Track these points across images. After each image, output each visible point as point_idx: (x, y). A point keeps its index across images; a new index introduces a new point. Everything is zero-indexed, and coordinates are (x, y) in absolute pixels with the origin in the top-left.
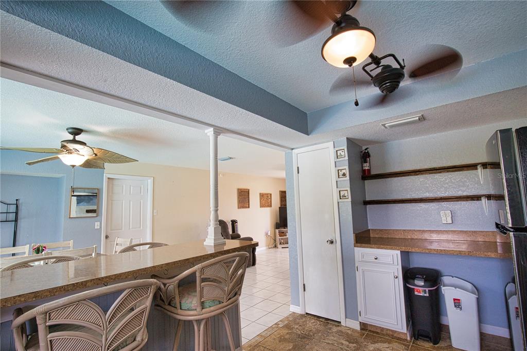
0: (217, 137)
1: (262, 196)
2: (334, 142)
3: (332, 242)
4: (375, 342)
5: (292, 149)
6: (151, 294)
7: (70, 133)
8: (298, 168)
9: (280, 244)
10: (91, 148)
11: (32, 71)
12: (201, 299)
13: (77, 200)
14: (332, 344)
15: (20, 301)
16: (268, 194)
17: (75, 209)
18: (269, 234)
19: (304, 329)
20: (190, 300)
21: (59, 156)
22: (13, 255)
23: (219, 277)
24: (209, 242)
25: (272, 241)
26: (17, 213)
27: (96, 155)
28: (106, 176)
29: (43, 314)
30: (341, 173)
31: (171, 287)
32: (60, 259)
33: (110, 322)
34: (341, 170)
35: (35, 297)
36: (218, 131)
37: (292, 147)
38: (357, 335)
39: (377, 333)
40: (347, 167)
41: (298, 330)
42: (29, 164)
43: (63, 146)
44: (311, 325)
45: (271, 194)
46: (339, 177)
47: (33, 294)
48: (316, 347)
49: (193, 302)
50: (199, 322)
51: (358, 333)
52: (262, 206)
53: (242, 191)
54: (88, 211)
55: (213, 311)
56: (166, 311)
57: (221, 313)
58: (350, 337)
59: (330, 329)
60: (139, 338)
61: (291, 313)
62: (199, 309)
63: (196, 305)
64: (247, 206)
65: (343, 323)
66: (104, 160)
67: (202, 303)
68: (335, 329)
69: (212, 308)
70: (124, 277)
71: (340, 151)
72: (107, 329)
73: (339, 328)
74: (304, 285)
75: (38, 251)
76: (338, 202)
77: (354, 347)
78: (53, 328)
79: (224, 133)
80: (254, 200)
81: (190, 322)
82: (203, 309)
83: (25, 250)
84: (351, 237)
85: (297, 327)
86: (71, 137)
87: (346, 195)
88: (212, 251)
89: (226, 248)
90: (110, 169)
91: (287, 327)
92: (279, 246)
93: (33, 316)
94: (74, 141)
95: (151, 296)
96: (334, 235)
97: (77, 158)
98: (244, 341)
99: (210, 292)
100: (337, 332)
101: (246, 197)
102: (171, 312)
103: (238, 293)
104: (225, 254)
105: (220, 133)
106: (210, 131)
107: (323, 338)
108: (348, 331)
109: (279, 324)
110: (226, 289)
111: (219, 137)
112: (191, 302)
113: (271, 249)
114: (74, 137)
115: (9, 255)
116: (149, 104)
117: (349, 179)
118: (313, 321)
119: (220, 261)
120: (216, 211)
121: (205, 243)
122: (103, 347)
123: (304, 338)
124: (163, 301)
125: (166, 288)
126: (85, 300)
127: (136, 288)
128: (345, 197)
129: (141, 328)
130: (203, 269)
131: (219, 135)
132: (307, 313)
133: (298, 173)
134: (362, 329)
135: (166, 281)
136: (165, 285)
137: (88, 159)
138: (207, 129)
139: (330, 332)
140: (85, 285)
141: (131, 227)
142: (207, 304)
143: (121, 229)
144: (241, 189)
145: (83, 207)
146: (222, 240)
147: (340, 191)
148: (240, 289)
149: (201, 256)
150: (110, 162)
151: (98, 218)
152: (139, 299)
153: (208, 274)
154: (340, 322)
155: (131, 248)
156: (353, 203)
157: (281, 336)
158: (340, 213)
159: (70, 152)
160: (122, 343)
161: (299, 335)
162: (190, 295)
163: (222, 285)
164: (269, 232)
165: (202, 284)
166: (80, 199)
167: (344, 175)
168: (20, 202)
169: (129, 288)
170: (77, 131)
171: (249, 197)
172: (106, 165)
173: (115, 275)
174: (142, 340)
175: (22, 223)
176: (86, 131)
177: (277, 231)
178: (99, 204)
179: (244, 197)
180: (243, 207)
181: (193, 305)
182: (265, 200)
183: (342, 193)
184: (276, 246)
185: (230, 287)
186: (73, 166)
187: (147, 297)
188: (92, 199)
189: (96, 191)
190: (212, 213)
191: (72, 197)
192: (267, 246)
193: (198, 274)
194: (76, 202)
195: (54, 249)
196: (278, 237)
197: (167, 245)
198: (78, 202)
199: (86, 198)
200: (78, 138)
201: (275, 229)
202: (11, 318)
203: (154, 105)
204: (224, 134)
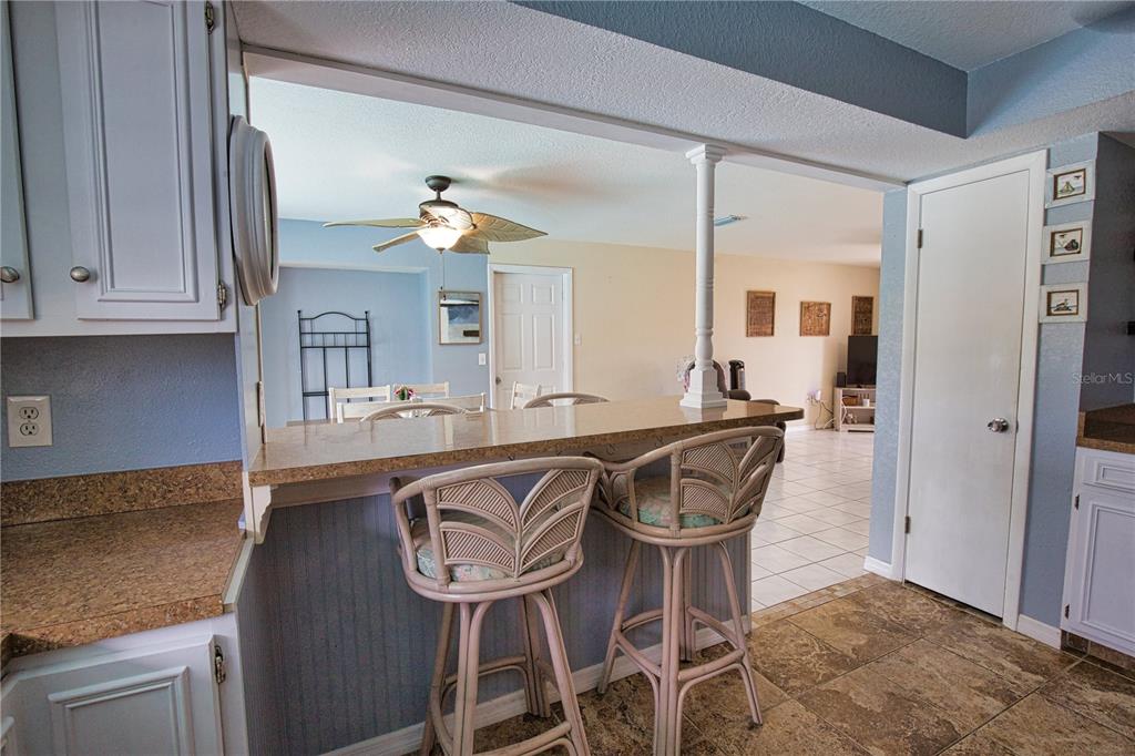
0: (714, 166)
1: (806, 308)
2: (1049, 151)
3: (1003, 428)
4: (1105, 688)
5: (908, 183)
6: (590, 485)
7: (432, 187)
8: (921, 233)
9: (846, 422)
10: (468, 213)
11: (374, 68)
12: (679, 509)
13: (449, 312)
14: (973, 661)
15: (399, 466)
16: (821, 304)
17: (448, 331)
18: (818, 398)
19: (898, 612)
20: (656, 508)
21: (421, 232)
22: (371, 399)
23: (719, 473)
24: (692, 402)
25: (825, 415)
26: (368, 334)
27: (475, 226)
28: (491, 268)
29: (431, 489)
30: (1061, 242)
31: (621, 479)
32: (438, 411)
33: (526, 522)
34: (1063, 233)
35: (417, 463)
36: (718, 149)
37: (908, 178)
38: (1050, 657)
39: (1118, 669)
40: (1087, 225)
41: (882, 612)
42: (378, 249)
43: (424, 214)
44: (915, 606)
45: (829, 305)
46: (1052, 254)
47: (413, 459)
48: (926, 657)
49: (663, 513)
50: (673, 550)
51: (1054, 654)
52: (804, 332)
53: (757, 298)
54: (467, 334)
55: (702, 536)
56: (610, 521)
57: (716, 544)
58: (1027, 656)
59: (970, 627)
60: (570, 557)
61: (866, 573)
62: (674, 527)
63: (669, 518)
64: (769, 331)
65: (1009, 622)
66: (489, 235)
67: (681, 518)
68: (983, 631)
69: (700, 530)
70: (542, 449)
71: (1070, 178)
72: (522, 531)
73: (996, 632)
74: (908, 519)
75: (403, 395)
76: (1040, 325)
77: (1037, 682)
78: (445, 514)
79: (731, 154)
80: (787, 316)
81: (657, 547)
82: (681, 527)
83: (385, 393)
84: (1073, 419)
85: (881, 604)
86: (433, 195)
87: (1071, 303)
88: (698, 419)
89: (727, 416)
90: (500, 254)
91: (855, 599)
92: (841, 426)
93: (419, 492)
94: (439, 202)
95: (591, 486)
96: (1012, 410)
97: (444, 234)
98: (755, 607)
99: (697, 498)
100: (989, 638)
101: (766, 310)
102: (622, 524)
103: (755, 510)
104: (727, 428)
105: (721, 155)
106: (697, 154)
107: (947, 641)
108: (1022, 643)
109: (835, 591)
110: (731, 497)
111: (717, 164)
112: (659, 512)
113: (819, 432)
114: (439, 194)
115: (363, 400)
116: (570, 104)
117: (1088, 258)
118: (924, 601)
119: (721, 440)
120: (708, 335)
121: (682, 403)
122: (517, 559)
123: (897, 631)
124: (606, 502)
125: (612, 477)
126: (487, 478)
127: (567, 470)
128: (1068, 309)
129: (574, 541)
130: (684, 451)
131: (719, 160)
132: (907, 582)
133: (920, 246)
134: (1064, 648)
135: (611, 467)
136: (609, 473)
137: (463, 236)
138: (692, 147)
139: (969, 633)
140: (483, 455)
141: (536, 364)
142: (689, 521)
143: (521, 368)
144: (754, 292)
145: (456, 325)
146: (719, 399)
147: (1049, 294)
148: (759, 502)
149: (679, 427)
150: (499, 239)
151: (482, 345)
152: (571, 491)
153: (696, 461)
154: (1001, 619)
155: (542, 402)
156: (1091, 327)
157: (840, 615)
158: (1043, 353)
159: (434, 223)
160: (544, 559)
161: (885, 623)
162: (654, 497)
163: (723, 489)
164: (819, 393)
165: (683, 480)
166: (454, 312)
167: (1073, 246)
168: (371, 315)
169: (554, 469)
170: (441, 183)
171: (773, 312)
172: (492, 245)
173: (527, 443)
174: (576, 561)
175: (377, 351)
176: (456, 181)
177: (840, 392)
178: (482, 321)
179: (761, 312)
180: (758, 334)
181: (662, 518)
182: (814, 318)
183: (1057, 300)
184: (832, 427)
185: (739, 496)
186: (441, 250)
187: (584, 489)
188: (470, 312)
189: (476, 297)
190: (700, 341)
191: (442, 308)
192: (810, 423)
193: (674, 461)
194: (447, 318)
195: (426, 394)
196: (840, 406)
197: (606, 401)
198: (451, 317)
199: (463, 309)
200: (445, 195)
201: (834, 387)
202: (388, 490)
203: (580, 105)
204: (728, 158)
